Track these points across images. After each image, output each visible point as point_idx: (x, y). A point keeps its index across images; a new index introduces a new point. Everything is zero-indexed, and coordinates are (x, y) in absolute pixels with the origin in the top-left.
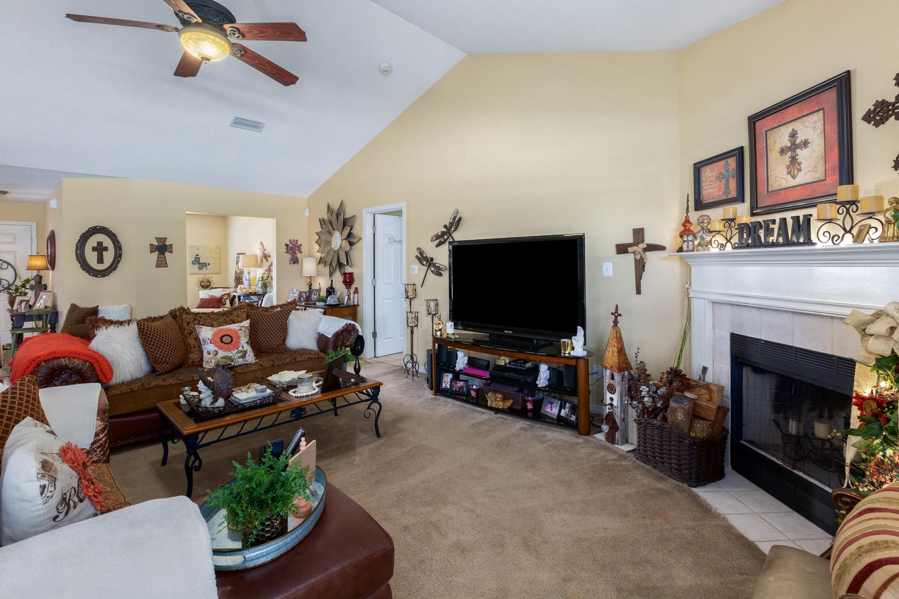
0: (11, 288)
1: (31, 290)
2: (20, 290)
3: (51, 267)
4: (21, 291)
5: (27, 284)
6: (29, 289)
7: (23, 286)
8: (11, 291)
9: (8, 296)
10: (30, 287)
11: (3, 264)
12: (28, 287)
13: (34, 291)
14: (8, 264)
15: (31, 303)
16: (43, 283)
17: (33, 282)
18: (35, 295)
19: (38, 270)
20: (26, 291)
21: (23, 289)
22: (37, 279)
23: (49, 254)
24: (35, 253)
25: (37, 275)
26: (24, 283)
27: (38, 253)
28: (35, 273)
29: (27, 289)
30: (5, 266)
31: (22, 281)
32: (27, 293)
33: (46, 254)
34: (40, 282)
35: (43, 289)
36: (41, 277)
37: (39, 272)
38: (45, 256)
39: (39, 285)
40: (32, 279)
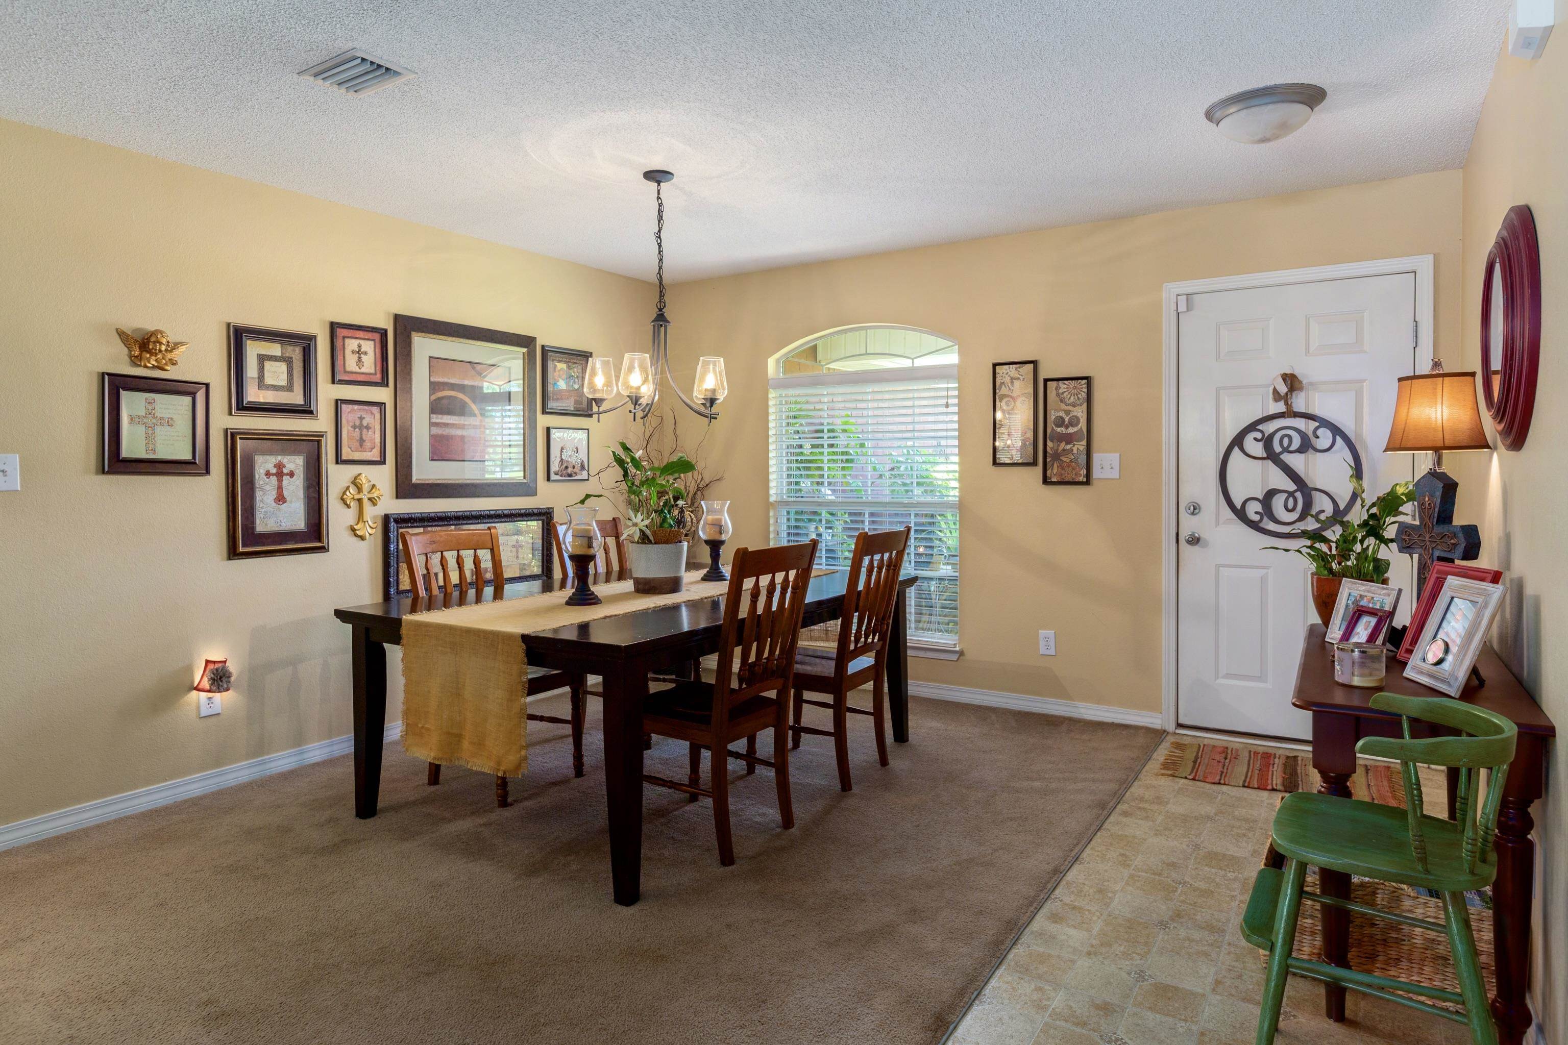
0: (1328, 534)
1: (1401, 550)
2: (1358, 548)
3: (1506, 433)
4: (1365, 550)
5: (1389, 520)
6: (1393, 546)
7: (1373, 528)
8: (1324, 548)
9: (1313, 567)
10: (1399, 532)
11: (1320, 432)
12: (1390, 532)
13: (1416, 556)
14: (1336, 431)
15: (1403, 619)
16: (1459, 520)
17: (1409, 514)
18: (1421, 581)
19: (1437, 449)
20: (1384, 553)
21: (1371, 541)
22: (1432, 496)
23: (1496, 363)
24: (1425, 367)
25: (1433, 474)
26: (1374, 510)
27: (1437, 364)
28: (1425, 462)
29: (1387, 542)
30: (1325, 438)
31: (1368, 503)
32: (1388, 564)
33: (1476, 365)
34: (1445, 516)
35: (1460, 549)
36: (1450, 488)
37: (1439, 461)
38: (1473, 374)
39: (1439, 529)
40: (1410, 497)
